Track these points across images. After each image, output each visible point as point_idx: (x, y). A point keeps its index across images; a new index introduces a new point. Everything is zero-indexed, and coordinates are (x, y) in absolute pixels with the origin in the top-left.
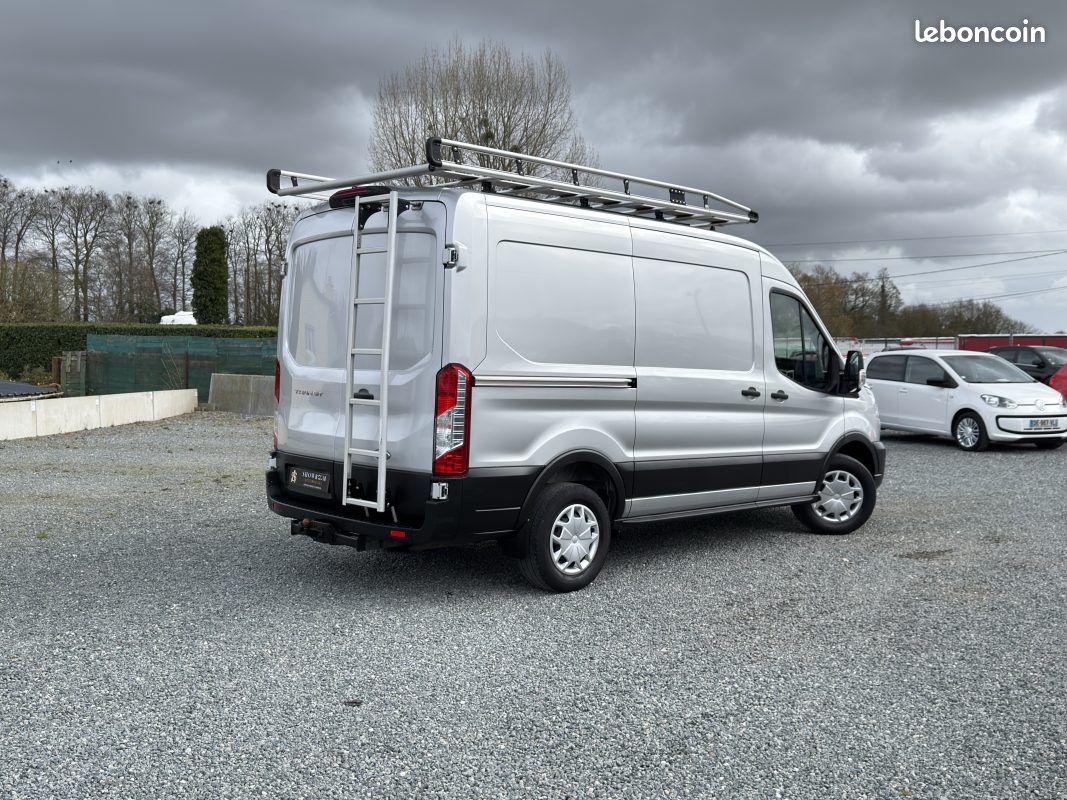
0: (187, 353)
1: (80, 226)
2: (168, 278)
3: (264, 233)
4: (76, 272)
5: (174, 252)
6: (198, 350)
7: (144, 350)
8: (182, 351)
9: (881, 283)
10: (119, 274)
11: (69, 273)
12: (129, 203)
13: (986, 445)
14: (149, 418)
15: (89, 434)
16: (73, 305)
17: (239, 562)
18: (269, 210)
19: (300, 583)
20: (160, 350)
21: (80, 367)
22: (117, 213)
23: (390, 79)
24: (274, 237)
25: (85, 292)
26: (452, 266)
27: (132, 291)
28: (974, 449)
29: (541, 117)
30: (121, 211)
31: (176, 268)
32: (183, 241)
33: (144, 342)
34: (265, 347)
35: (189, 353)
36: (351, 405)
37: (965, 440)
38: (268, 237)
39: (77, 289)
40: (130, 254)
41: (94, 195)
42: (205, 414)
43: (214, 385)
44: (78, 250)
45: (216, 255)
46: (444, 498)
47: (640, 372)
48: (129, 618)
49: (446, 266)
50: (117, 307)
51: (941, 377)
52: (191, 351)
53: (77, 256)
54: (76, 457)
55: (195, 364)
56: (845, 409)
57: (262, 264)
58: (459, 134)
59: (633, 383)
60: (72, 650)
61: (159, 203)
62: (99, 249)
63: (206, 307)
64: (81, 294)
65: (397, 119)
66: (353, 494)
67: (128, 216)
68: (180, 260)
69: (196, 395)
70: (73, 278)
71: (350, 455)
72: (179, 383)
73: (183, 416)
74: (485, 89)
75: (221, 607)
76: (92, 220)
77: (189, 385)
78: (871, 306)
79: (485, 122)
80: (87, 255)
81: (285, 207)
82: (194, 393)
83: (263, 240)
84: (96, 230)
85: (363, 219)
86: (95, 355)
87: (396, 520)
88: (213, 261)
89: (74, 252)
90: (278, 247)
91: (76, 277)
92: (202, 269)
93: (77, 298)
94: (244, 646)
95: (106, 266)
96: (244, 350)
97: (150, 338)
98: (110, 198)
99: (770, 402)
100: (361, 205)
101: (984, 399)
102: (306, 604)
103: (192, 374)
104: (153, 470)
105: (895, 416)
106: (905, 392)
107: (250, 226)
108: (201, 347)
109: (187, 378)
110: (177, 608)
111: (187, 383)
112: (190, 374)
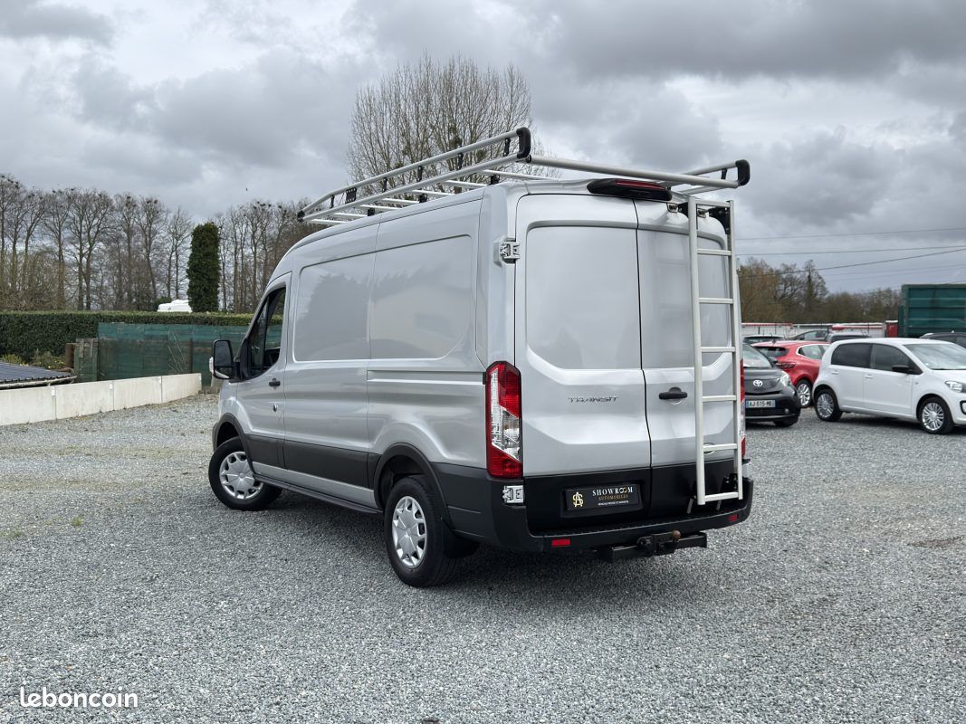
0: (191, 340)
1: (84, 222)
2: (163, 269)
3: (250, 229)
4: (80, 264)
5: (169, 246)
6: (202, 337)
7: (151, 337)
8: (187, 338)
9: (807, 274)
10: (119, 266)
11: (74, 265)
12: (129, 203)
13: (951, 428)
14: (158, 401)
15: (104, 417)
16: (77, 294)
17: (273, 552)
18: (255, 208)
19: (340, 576)
20: (166, 338)
21: (92, 354)
22: (117, 211)
23: (366, 91)
24: (259, 232)
25: (88, 283)
27: (130, 282)
28: (940, 432)
29: (504, 124)
30: (121, 209)
31: (170, 260)
32: (177, 236)
33: (152, 329)
35: (194, 340)
37: (930, 424)
38: (254, 232)
39: (80, 280)
40: (129, 248)
41: (97, 195)
42: (208, 396)
44: (82, 245)
45: (210, 249)
48: (179, 618)
50: (118, 295)
51: (906, 365)
52: (195, 338)
53: (81, 250)
54: (96, 440)
55: (199, 350)
57: (248, 257)
58: (429, 139)
60: (129, 655)
61: (156, 202)
62: (101, 244)
63: (200, 296)
64: (84, 284)
65: (373, 127)
67: (128, 213)
68: (174, 253)
69: (200, 379)
70: (77, 270)
72: (183, 366)
73: (189, 398)
74: (454, 99)
75: (268, 605)
76: (94, 217)
77: (194, 370)
78: (799, 294)
79: (453, 129)
80: (90, 249)
81: (270, 206)
82: (198, 377)
83: (249, 235)
84: (98, 227)
86: (106, 342)
88: (207, 255)
89: (79, 246)
90: (263, 241)
91: (80, 269)
92: (196, 262)
93: (81, 288)
94: (301, 651)
95: (107, 259)
97: (155, 326)
98: (112, 197)
101: (949, 385)
102: (351, 600)
103: (196, 359)
104: (170, 453)
105: (860, 400)
106: (870, 377)
107: (237, 223)
108: (205, 335)
109: (191, 363)
110: (225, 606)
111: (191, 367)
112: (194, 360)
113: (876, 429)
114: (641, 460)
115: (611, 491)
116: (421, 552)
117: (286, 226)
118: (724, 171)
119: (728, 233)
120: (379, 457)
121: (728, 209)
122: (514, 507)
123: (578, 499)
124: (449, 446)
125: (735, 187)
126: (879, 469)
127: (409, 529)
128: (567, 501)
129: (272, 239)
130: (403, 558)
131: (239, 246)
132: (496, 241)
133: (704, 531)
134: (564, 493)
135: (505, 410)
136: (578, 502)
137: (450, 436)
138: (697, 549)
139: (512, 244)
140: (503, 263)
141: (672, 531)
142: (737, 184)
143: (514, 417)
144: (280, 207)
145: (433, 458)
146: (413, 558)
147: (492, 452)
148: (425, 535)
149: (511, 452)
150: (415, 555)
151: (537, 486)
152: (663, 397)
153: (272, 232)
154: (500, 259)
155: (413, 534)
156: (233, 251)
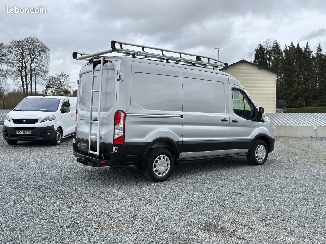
26: (119, 80)
36: (91, 123)
46: (116, 151)
47: (184, 113)
49: (118, 80)
56: (259, 126)
59: (182, 117)
66: (92, 150)
71: (91, 138)
85: (95, 66)
87: (103, 158)
99: (231, 123)
100: (94, 62)
115: (83, 144)
136: (79, 145)
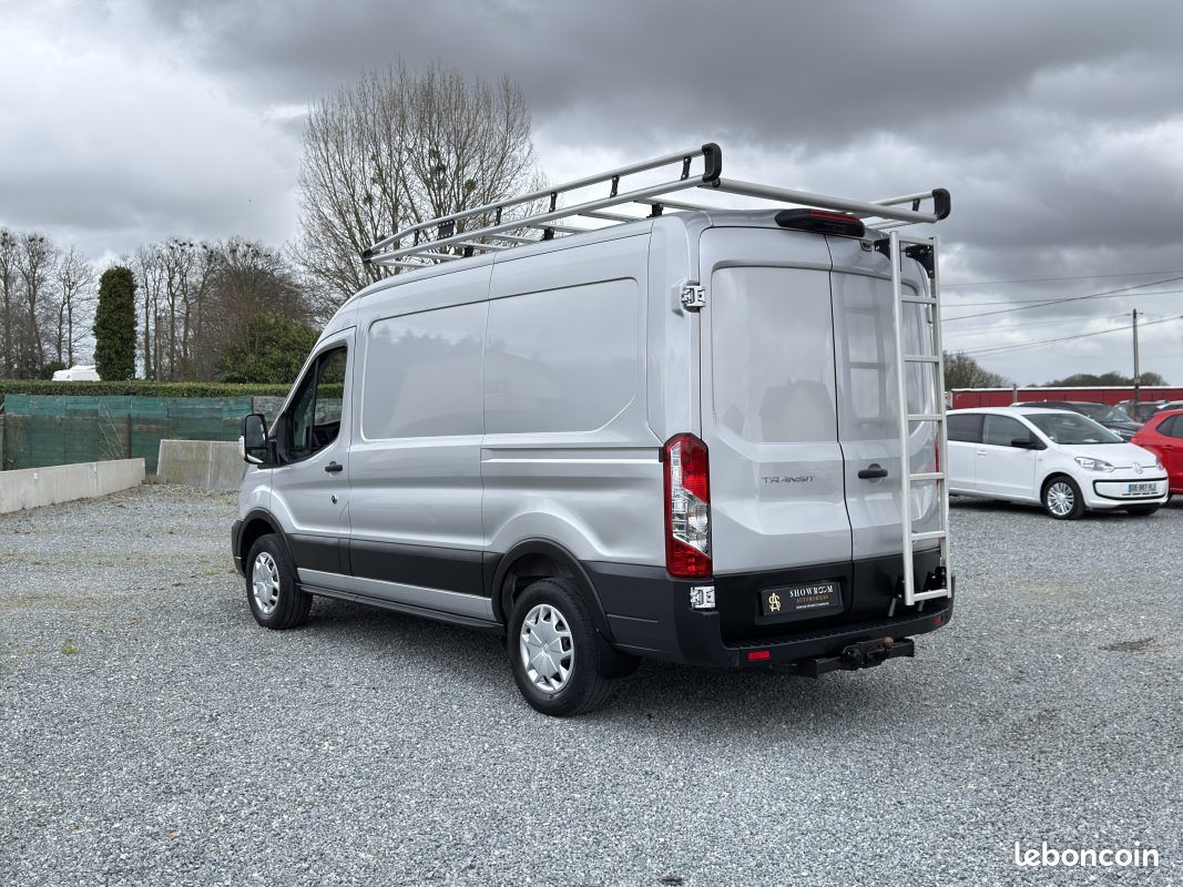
0: (129, 416)
2: (52, 328)
3: (165, 274)
5: (59, 297)
6: (145, 412)
7: (75, 412)
8: (123, 413)
12: (6, 240)
13: (1082, 513)
14: (93, 494)
15: (31, 514)
18: (172, 248)
20: (95, 413)
24: (177, 278)
27: (9, 342)
28: (1069, 517)
31: (61, 315)
32: (69, 284)
33: (76, 402)
34: (226, 408)
35: (133, 415)
37: (1057, 508)
38: (171, 279)
40: (7, 299)
42: (154, 487)
43: (164, 452)
45: (124, 300)
48: (280, 765)
51: (1026, 438)
52: (135, 413)
54: (36, 544)
55: (140, 429)
57: (163, 310)
58: (405, 165)
61: (41, 240)
63: (111, 360)
68: (66, 306)
69: (144, 465)
72: (119, 450)
73: (131, 490)
77: (133, 454)
79: (434, 153)
82: (140, 463)
83: (164, 283)
86: (15, 419)
88: (120, 307)
90: (183, 291)
92: (106, 316)
94: (460, 800)
96: (200, 411)
97: (81, 399)
101: (1079, 462)
102: (485, 735)
103: (136, 440)
104: (143, 560)
105: (972, 481)
106: (982, 454)
107: (149, 267)
108: (147, 409)
109: (130, 444)
110: (331, 748)
111: (130, 452)
112: (133, 441)
113: (993, 515)
114: (842, 554)
115: (809, 591)
116: (565, 674)
117: (213, 271)
118: (916, 203)
119: (932, 276)
120: (500, 556)
121: (932, 247)
122: (705, 613)
123: (774, 602)
124: (607, 539)
125: (932, 222)
126: (1020, 561)
127: (546, 646)
128: (762, 604)
129: (195, 288)
130: (538, 680)
131: (151, 297)
132: (674, 286)
133: (910, 638)
134: (759, 594)
135: (691, 493)
136: (775, 606)
137: (607, 527)
138: (903, 659)
139: (696, 288)
140: (685, 311)
141: (883, 637)
142: (935, 217)
143: (701, 503)
144: (205, 247)
145: (583, 555)
146: (553, 681)
147: (673, 547)
148: (571, 652)
149: (697, 545)
150: (558, 677)
151: (730, 587)
152: (863, 475)
153: (194, 280)
154: (681, 307)
155: (553, 651)
156: (144, 302)
